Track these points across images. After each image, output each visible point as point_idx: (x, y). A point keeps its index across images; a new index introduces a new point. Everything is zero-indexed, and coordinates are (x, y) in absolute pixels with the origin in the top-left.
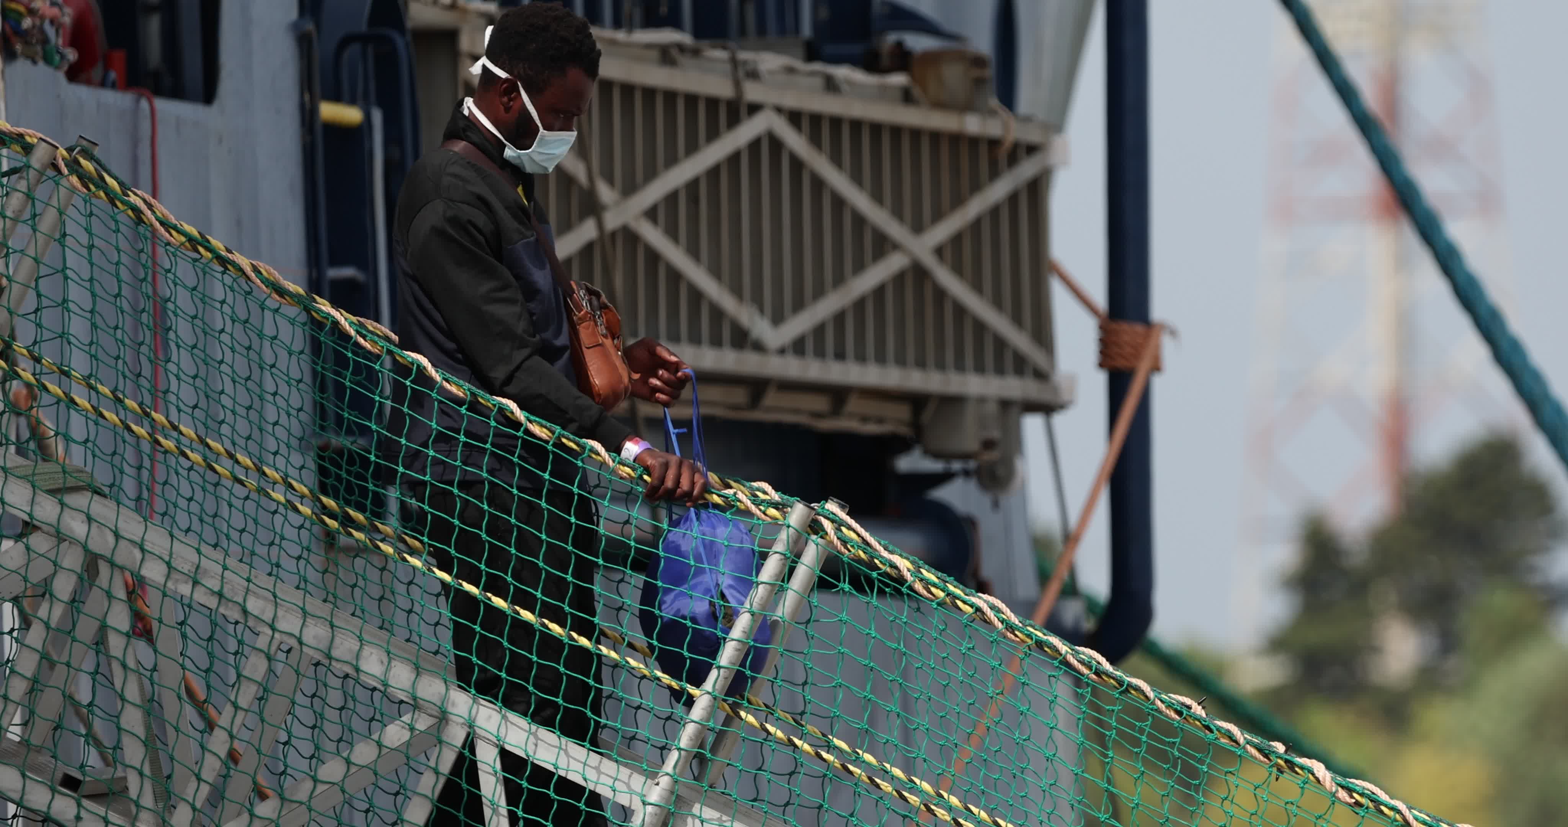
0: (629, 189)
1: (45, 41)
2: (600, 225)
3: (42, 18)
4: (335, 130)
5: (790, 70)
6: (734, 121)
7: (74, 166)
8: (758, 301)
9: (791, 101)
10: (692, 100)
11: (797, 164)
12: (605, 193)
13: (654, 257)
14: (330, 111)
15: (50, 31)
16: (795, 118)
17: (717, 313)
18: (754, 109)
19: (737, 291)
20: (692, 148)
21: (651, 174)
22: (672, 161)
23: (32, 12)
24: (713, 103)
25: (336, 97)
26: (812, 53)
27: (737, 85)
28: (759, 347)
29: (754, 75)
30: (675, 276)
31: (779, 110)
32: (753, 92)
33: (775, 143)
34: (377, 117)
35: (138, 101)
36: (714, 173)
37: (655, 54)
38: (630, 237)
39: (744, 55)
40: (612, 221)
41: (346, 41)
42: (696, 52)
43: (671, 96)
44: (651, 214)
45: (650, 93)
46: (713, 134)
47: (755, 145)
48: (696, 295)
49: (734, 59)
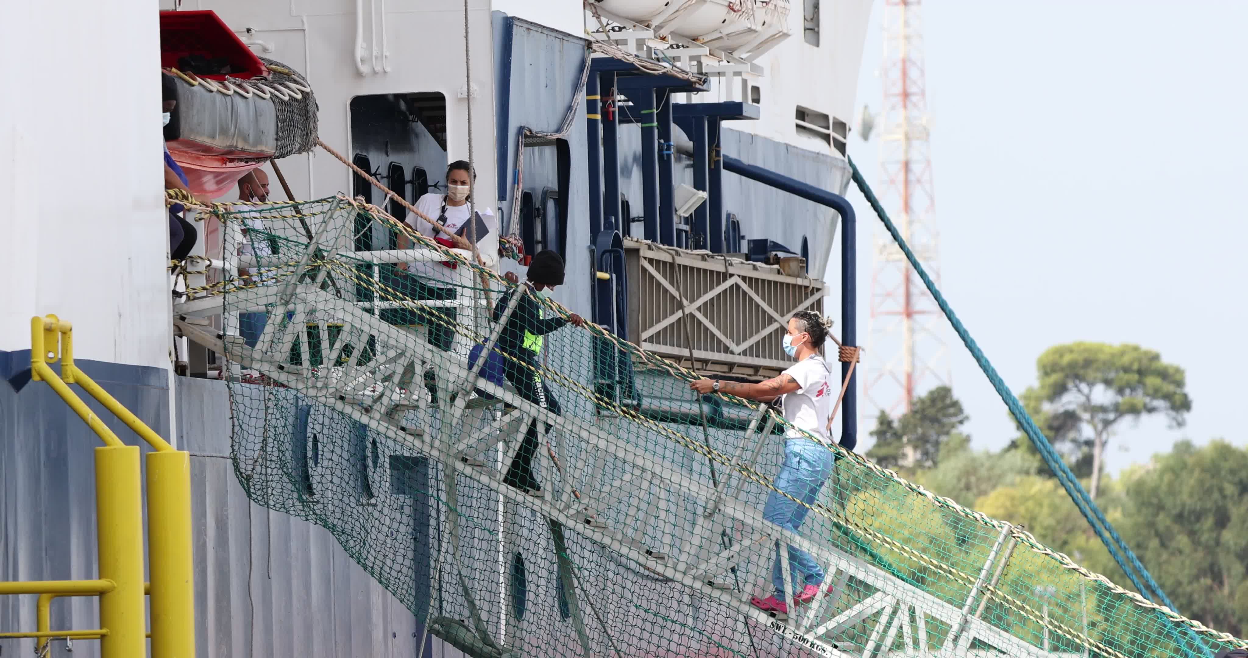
0: (692, 301)
1: (513, 251)
2: (684, 312)
3: (512, 244)
4: (600, 280)
5: (742, 263)
6: (725, 279)
8: (732, 338)
9: (743, 273)
10: (712, 272)
11: (745, 293)
12: (685, 303)
13: (700, 323)
14: (600, 275)
15: (515, 248)
16: (744, 278)
17: (719, 341)
18: (731, 275)
19: (726, 335)
20: (712, 288)
21: (699, 296)
22: (706, 292)
23: (509, 242)
24: (718, 273)
25: (601, 271)
26: (748, 257)
27: (726, 267)
28: (732, 353)
29: (731, 265)
30: (706, 329)
31: (739, 276)
32: (731, 270)
33: (738, 287)
34: (614, 276)
36: (719, 296)
37: (700, 257)
38: (692, 316)
39: (728, 258)
40: (687, 311)
41: (605, 252)
42: (713, 257)
43: (705, 271)
44: (699, 309)
45: (699, 270)
46: (718, 284)
47: (731, 287)
48: (713, 335)
49: (725, 259)
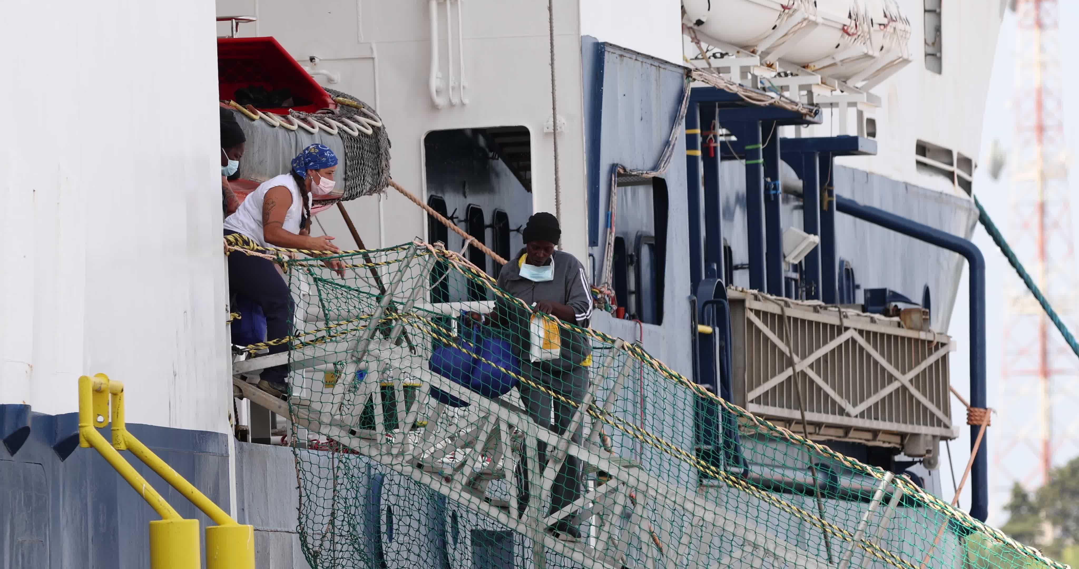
0: (804, 357)
1: (606, 303)
2: (794, 370)
3: (605, 294)
4: (703, 335)
5: (858, 315)
6: (840, 333)
7: (634, 351)
8: (848, 398)
9: (860, 326)
10: (825, 325)
11: (862, 349)
12: (796, 359)
13: (812, 382)
14: (702, 328)
15: (607, 299)
16: (861, 332)
17: (834, 402)
18: (847, 329)
19: (841, 395)
20: (825, 343)
21: (811, 352)
22: (818, 347)
23: (601, 292)
24: (832, 326)
25: (703, 324)
26: (864, 309)
27: (841, 319)
28: (848, 415)
29: (846, 317)
30: (819, 389)
31: (855, 329)
32: (846, 323)
33: (854, 341)
34: (717, 330)
35: (636, 324)
36: (833, 351)
37: (812, 309)
38: (804, 374)
39: (842, 310)
40: (798, 369)
41: (706, 303)
42: (825, 308)
43: (818, 324)
44: (811, 366)
45: (810, 322)
46: (832, 338)
47: (847, 342)
48: (827, 396)
49: (839, 311)
